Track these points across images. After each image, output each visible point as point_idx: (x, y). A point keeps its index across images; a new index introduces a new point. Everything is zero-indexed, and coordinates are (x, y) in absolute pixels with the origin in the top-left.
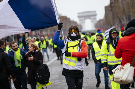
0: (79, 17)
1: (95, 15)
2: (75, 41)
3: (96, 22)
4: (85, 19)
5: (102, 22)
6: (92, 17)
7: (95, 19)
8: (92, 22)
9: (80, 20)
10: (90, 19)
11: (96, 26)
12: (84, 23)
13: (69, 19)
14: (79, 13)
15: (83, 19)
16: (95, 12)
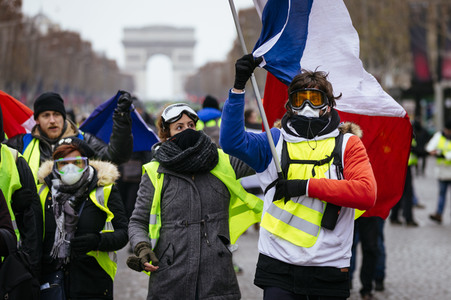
0: (127, 44)
1: (191, 44)
2: (317, 138)
3: (192, 72)
4: (149, 55)
5: (218, 72)
6: (178, 52)
7: (189, 58)
8: (175, 68)
9: (130, 58)
10: (169, 55)
11: (190, 85)
12: (144, 68)
13: (88, 44)
14: (127, 30)
15: (141, 52)
16: (191, 30)
